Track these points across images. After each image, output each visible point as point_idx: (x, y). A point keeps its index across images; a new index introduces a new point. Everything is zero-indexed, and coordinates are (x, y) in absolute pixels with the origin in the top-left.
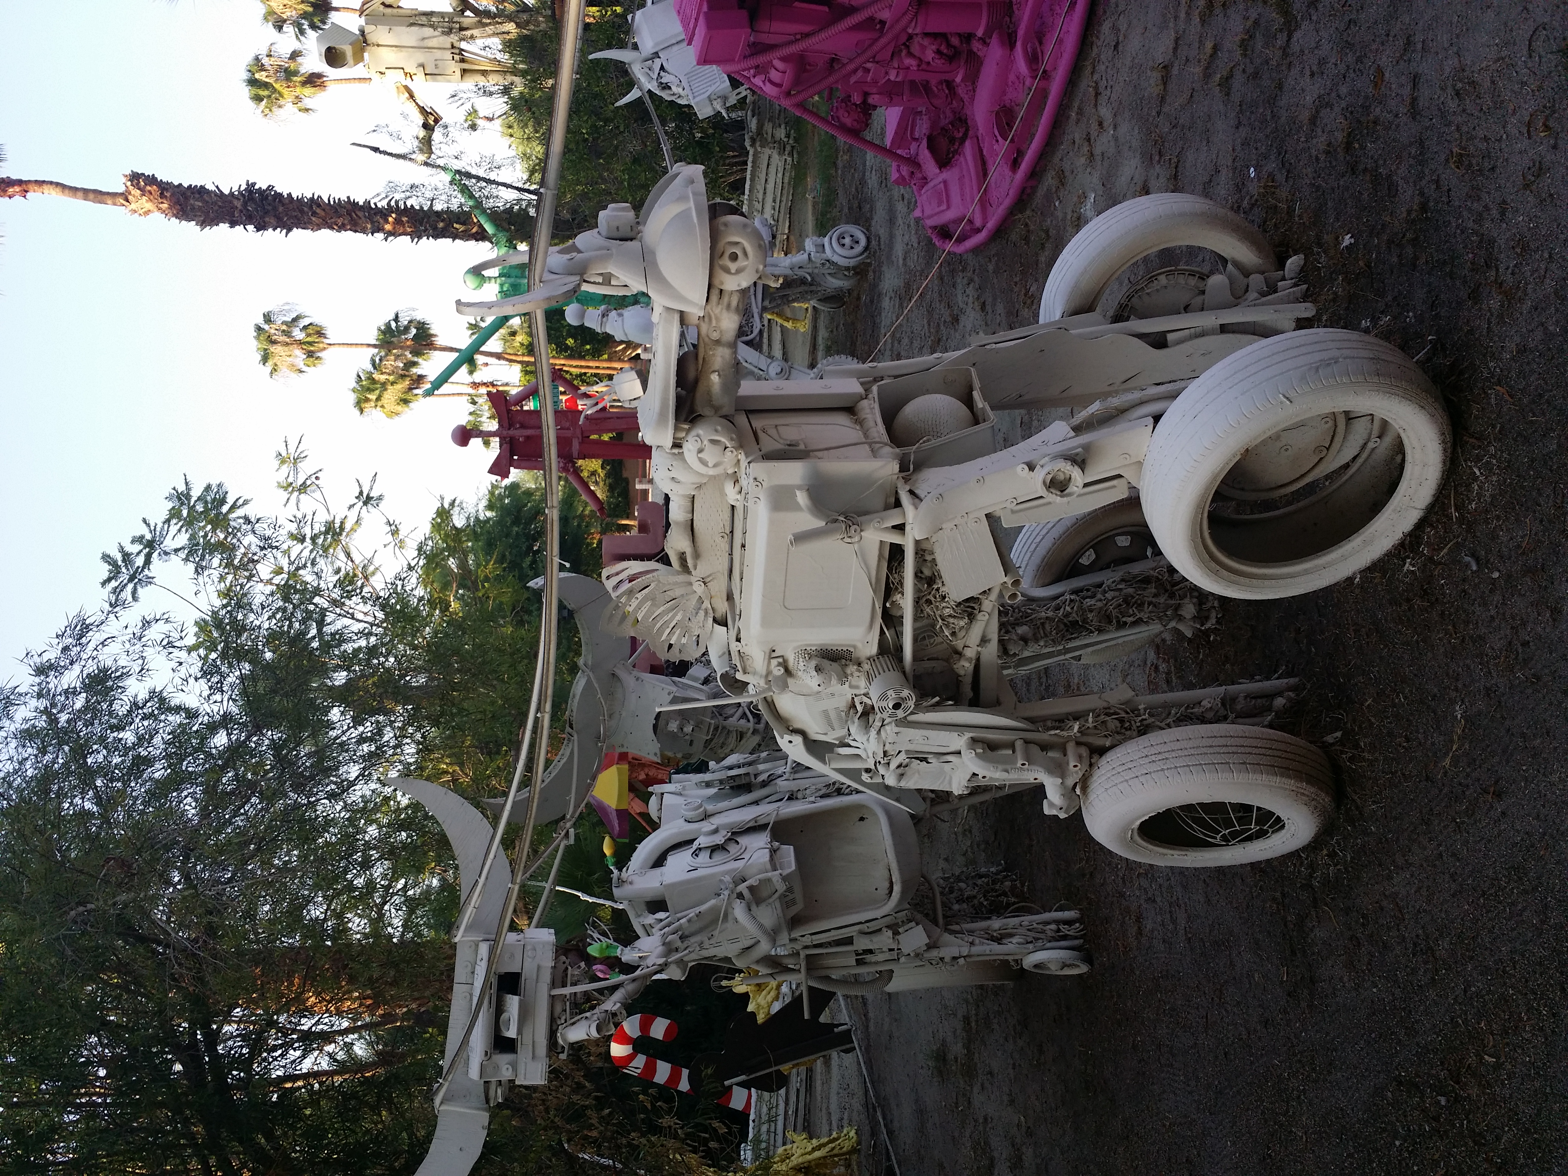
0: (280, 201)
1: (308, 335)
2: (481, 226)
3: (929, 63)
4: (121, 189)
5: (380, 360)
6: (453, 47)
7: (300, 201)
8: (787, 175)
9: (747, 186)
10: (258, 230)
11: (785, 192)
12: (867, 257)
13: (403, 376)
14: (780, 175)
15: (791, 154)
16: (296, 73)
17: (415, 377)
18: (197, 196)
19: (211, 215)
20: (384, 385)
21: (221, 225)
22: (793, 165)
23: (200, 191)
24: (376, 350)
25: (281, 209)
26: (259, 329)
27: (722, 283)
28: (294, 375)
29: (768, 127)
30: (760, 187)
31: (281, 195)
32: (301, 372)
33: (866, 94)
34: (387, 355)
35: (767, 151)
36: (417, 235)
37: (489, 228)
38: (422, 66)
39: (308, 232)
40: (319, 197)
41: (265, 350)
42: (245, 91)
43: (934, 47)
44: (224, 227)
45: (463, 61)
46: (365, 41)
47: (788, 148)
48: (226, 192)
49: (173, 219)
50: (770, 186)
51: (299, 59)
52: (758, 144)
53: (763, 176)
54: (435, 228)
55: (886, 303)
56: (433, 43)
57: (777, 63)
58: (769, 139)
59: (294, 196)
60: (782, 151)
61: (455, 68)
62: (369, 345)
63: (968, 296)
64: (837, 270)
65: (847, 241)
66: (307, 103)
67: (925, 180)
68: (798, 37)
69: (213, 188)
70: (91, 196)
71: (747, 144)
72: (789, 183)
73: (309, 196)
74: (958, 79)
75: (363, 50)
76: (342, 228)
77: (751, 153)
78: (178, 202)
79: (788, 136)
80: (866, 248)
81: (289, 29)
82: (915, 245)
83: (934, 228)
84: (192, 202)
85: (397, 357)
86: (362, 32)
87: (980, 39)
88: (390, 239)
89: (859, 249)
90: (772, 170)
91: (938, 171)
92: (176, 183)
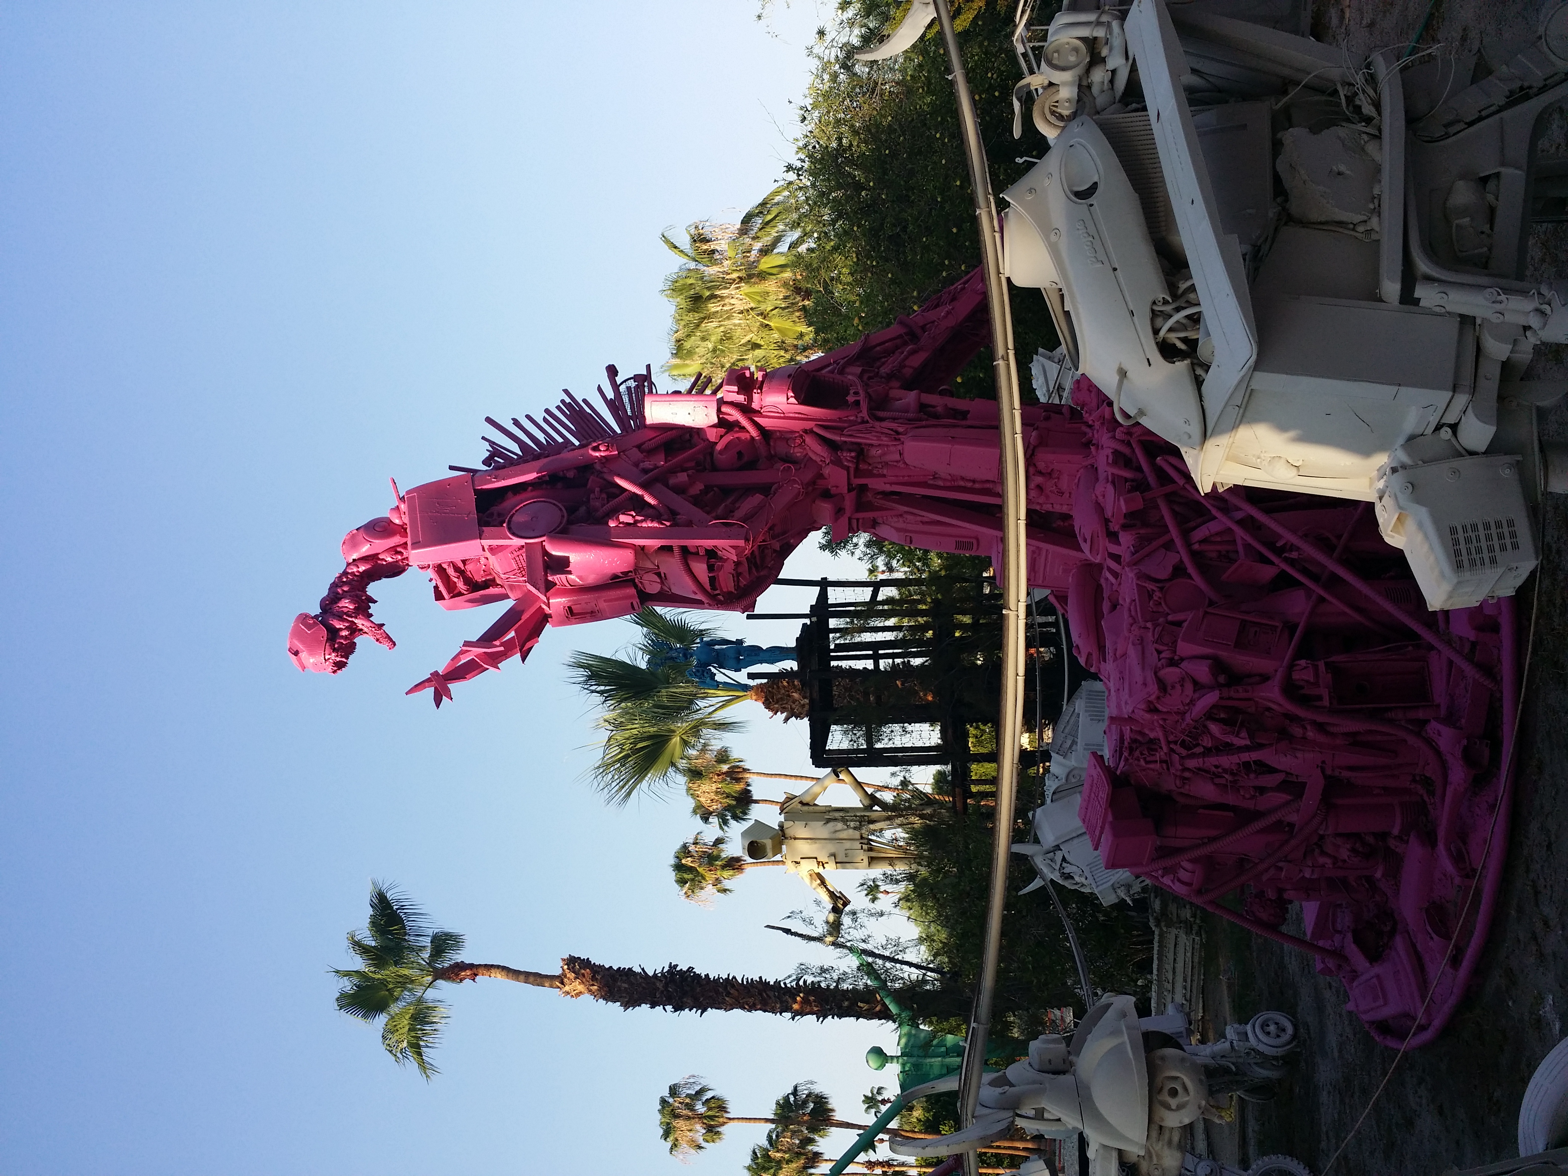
0: (698, 982)
1: (710, 1109)
2: (884, 1005)
3: (1344, 861)
4: (558, 972)
5: (777, 1136)
6: (862, 838)
7: (716, 981)
8: (1197, 954)
9: (1155, 966)
10: (675, 1011)
11: (1196, 971)
12: (1296, 1046)
13: (798, 1155)
14: (1189, 954)
15: (1199, 934)
16: (718, 858)
17: (810, 1155)
18: (624, 978)
19: (636, 996)
20: (779, 1164)
21: (643, 1005)
22: (1202, 944)
23: (627, 974)
24: (773, 1126)
25: (698, 990)
26: (663, 1101)
27: (1162, 1120)
28: (693, 1151)
29: (1173, 908)
30: (1169, 967)
31: (699, 975)
32: (700, 1147)
33: (1280, 891)
34: (783, 1131)
35: (1174, 931)
36: (822, 1014)
37: (893, 1008)
38: (834, 855)
39: (721, 1012)
40: (734, 977)
41: (668, 1124)
42: (672, 875)
43: (1348, 846)
44: (645, 1007)
45: (871, 849)
46: (784, 835)
47: (1195, 928)
48: (651, 974)
49: (601, 1000)
50: (1180, 965)
51: (721, 846)
52: (1163, 924)
53: (1171, 956)
54: (840, 1007)
55: (1324, 1097)
56: (843, 835)
57: (1185, 864)
58: (1175, 919)
59: (711, 977)
60: (1189, 931)
61: (862, 856)
62: (767, 1120)
63: (1420, 1097)
64: (1265, 1060)
65: (1272, 1028)
66: (727, 884)
67: (1354, 975)
68: (1206, 840)
69: (640, 970)
70: (531, 979)
71: (1152, 924)
72: (1199, 963)
73: (725, 977)
74: (1378, 875)
75: (781, 843)
76: (752, 1008)
77: (1157, 933)
78: (607, 985)
79: (1194, 916)
80: (1295, 1037)
81: (714, 820)
82: (1351, 1036)
83: (1372, 1023)
84: (619, 984)
85: (794, 1133)
86: (781, 826)
87: (1396, 837)
88: (797, 1018)
89: (1285, 1037)
90: (1180, 949)
91: (1368, 965)
92: (607, 967)
